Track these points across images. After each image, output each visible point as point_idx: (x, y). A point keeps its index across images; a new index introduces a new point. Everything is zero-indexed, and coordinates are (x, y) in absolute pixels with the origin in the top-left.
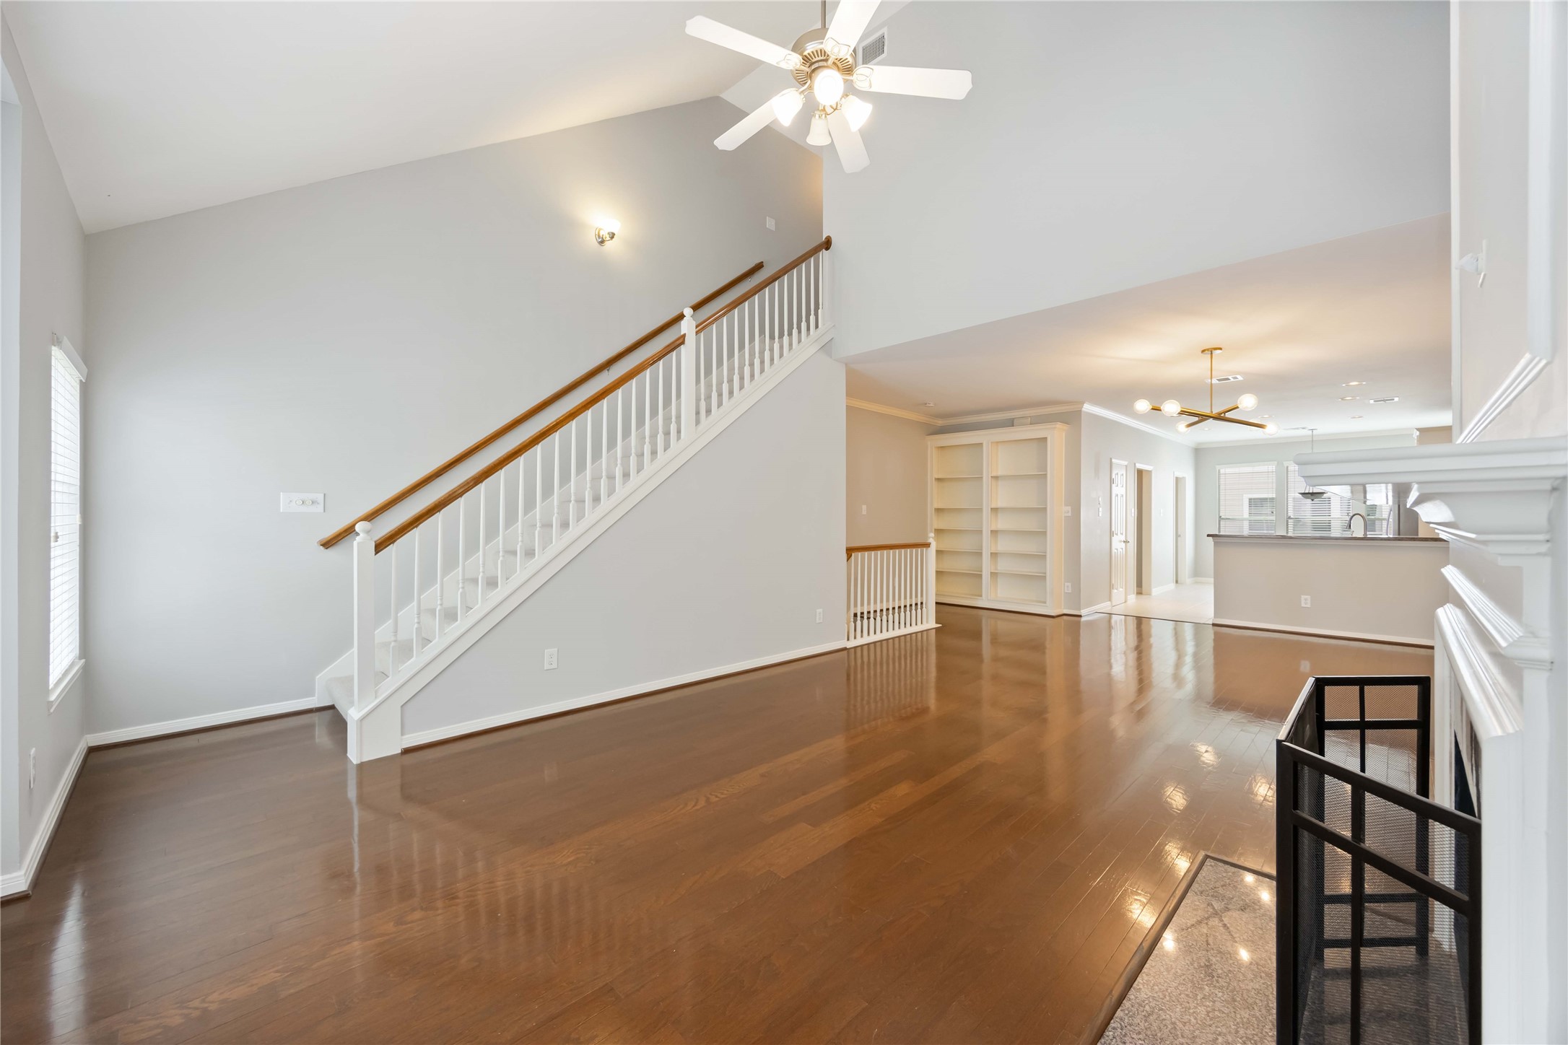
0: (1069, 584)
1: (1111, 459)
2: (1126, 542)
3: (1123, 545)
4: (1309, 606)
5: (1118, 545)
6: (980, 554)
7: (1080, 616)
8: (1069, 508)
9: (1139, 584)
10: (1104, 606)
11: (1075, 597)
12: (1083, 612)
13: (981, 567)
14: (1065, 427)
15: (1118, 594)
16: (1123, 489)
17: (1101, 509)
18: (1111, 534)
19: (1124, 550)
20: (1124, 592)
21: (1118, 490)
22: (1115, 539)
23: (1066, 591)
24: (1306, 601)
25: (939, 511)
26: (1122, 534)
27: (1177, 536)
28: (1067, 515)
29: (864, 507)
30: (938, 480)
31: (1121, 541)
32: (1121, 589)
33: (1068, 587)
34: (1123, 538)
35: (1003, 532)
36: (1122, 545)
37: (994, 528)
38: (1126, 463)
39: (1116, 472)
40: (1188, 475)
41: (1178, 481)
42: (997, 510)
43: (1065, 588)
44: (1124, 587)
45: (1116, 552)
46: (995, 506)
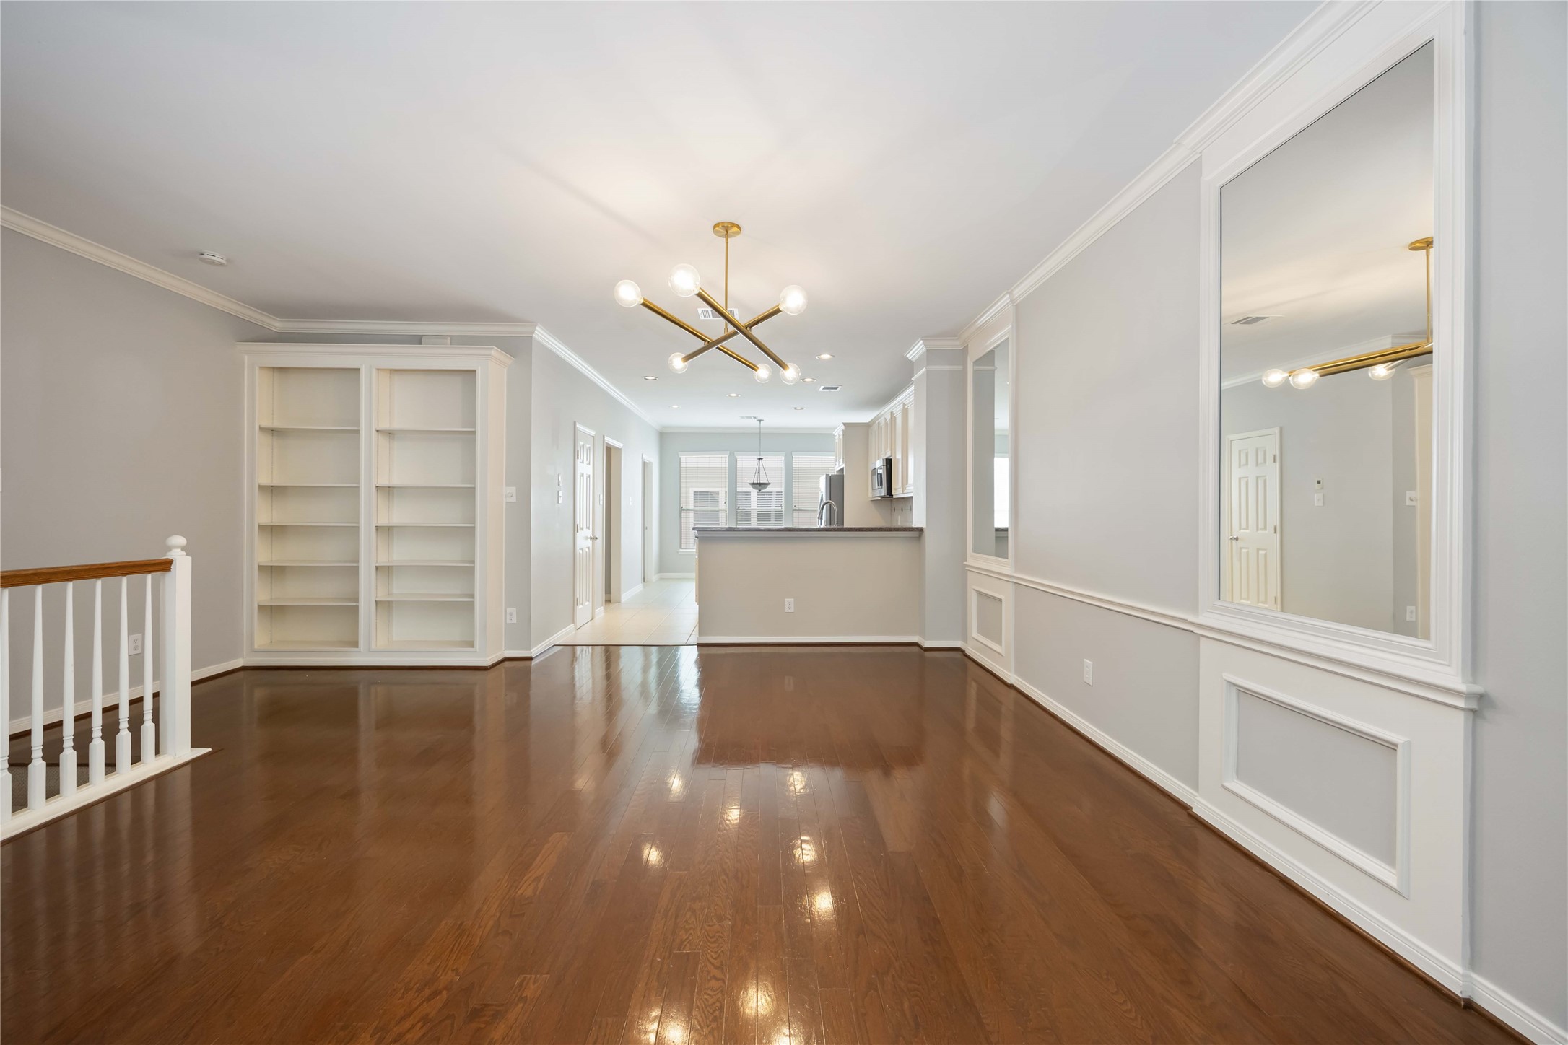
0: (514, 610)
1: (575, 423)
2: (593, 538)
3: (589, 543)
4: (792, 610)
5: (583, 542)
6: (355, 571)
7: (530, 659)
8: (513, 490)
9: (608, 590)
10: (564, 635)
11: (523, 629)
12: (534, 652)
13: (357, 593)
14: (508, 360)
15: (583, 611)
16: (589, 468)
17: (560, 493)
18: (575, 529)
19: (591, 548)
20: (591, 606)
21: (584, 468)
22: (580, 535)
23: (508, 621)
24: (789, 605)
26: (589, 528)
27: (645, 528)
28: (509, 500)
30: (273, 432)
31: (587, 538)
32: (587, 603)
33: (511, 614)
34: (589, 533)
35: (402, 529)
36: (587, 541)
37: (383, 521)
38: (593, 433)
39: (581, 443)
40: (654, 460)
41: (646, 465)
42: (388, 491)
43: (508, 616)
44: (591, 600)
45: (581, 551)
46: (384, 482)
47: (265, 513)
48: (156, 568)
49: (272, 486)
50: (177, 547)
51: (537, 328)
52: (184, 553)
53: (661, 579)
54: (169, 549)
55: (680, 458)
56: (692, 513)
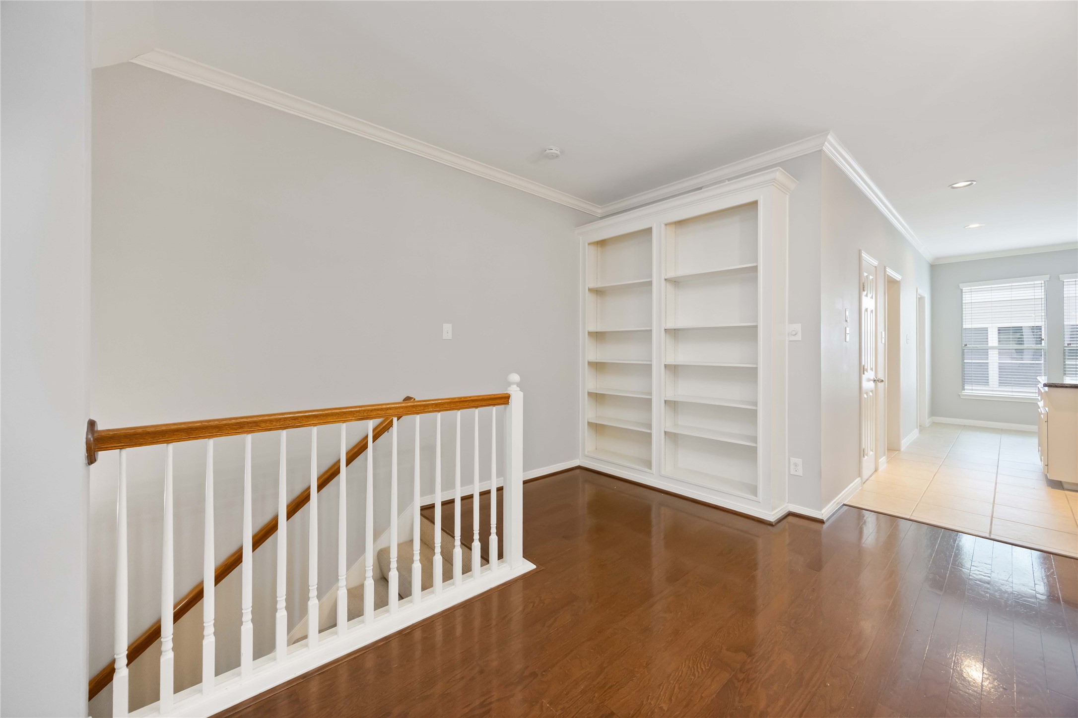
0: (799, 461)
1: (860, 252)
2: (877, 380)
3: (873, 385)
5: (868, 385)
6: (649, 403)
7: (822, 520)
9: (889, 438)
10: (850, 494)
12: (824, 512)
13: (650, 421)
14: (791, 183)
15: (868, 463)
16: (872, 303)
17: (848, 329)
18: (862, 370)
19: (874, 391)
20: (875, 456)
21: (868, 302)
22: (864, 377)
23: (792, 472)
25: (598, 336)
26: (872, 369)
28: (793, 338)
29: (447, 328)
30: (598, 292)
31: (871, 380)
32: (871, 453)
33: (796, 465)
34: (873, 375)
35: (687, 367)
36: (871, 384)
37: (670, 361)
38: (875, 263)
39: (865, 274)
40: (926, 294)
41: (921, 299)
42: (674, 333)
43: (792, 467)
44: (874, 451)
45: (865, 396)
46: (671, 325)
47: (593, 353)
48: (498, 401)
49: (597, 332)
50: (514, 383)
51: (829, 137)
52: (518, 389)
53: (934, 424)
54: (509, 384)
55: (962, 290)
56: (996, 352)
